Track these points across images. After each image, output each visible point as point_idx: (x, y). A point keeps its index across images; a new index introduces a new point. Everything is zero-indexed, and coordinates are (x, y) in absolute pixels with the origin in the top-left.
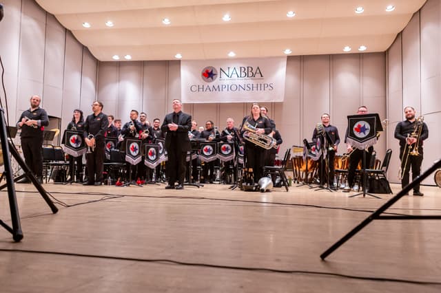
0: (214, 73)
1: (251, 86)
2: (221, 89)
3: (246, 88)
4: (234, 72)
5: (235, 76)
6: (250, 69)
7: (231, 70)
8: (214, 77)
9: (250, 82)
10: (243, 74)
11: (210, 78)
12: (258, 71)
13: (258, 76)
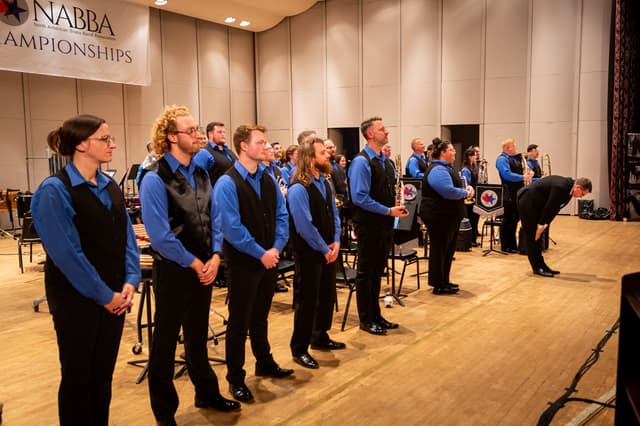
0: (20, 5)
1: (95, 50)
2: (38, 46)
3: (88, 52)
4: (63, 15)
5: (64, 23)
6: (92, 17)
7: (57, 10)
8: (20, 14)
9: (92, 40)
10: (80, 24)
11: (12, 17)
12: (106, 24)
13: (105, 32)
